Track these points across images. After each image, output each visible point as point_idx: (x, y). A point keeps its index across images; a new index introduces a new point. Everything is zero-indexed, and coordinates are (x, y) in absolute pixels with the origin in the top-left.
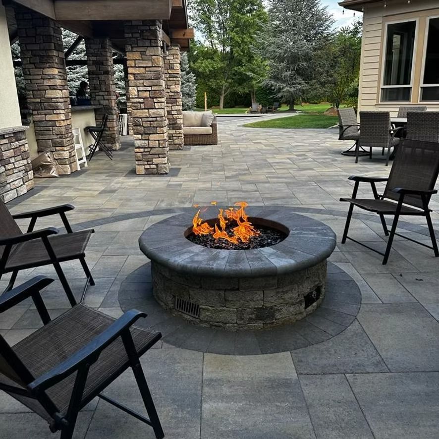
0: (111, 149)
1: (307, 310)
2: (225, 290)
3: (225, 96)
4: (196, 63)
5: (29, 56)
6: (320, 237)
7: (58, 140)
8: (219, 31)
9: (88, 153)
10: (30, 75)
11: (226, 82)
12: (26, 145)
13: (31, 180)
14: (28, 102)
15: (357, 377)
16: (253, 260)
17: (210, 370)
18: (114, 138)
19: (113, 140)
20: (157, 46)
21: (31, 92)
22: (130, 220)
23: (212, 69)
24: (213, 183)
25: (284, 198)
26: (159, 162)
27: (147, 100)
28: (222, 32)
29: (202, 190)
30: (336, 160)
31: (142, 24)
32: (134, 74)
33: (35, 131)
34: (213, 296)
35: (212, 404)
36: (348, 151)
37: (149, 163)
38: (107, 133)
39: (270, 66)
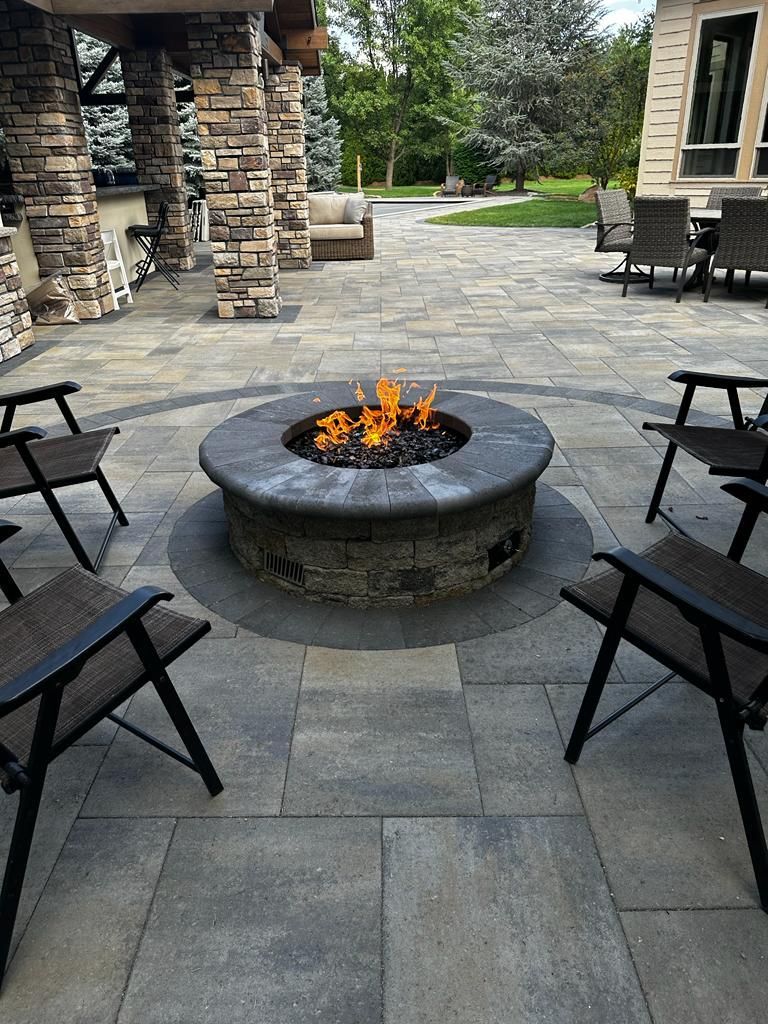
0: (176, 268)
1: (493, 572)
2: (347, 541)
3: (397, 162)
4: (341, 98)
5: (9, 89)
6: (525, 444)
7: (75, 253)
8: (385, 32)
9: (135, 276)
10: (14, 126)
11: (398, 135)
12: (14, 265)
13: (28, 329)
14: (15, 179)
15: (565, 691)
16: (397, 486)
17: (313, 675)
18: (183, 248)
19: (180, 251)
20: (251, 67)
21: (19, 162)
22: (201, 406)
23: (371, 109)
24: (358, 336)
25: (482, 365)
26: (259, 295)
27: (235, 176)
28: (391, 35)
29: (337, 350)
30: (587, 291)
31: (219, 20)
32: (209, 124)
33: (32, 236)
34: (326, 549)
35: (309, 733)
36: (611, 274)
37: (241, 296)
38: (168, 237)
39: (482, 103)
